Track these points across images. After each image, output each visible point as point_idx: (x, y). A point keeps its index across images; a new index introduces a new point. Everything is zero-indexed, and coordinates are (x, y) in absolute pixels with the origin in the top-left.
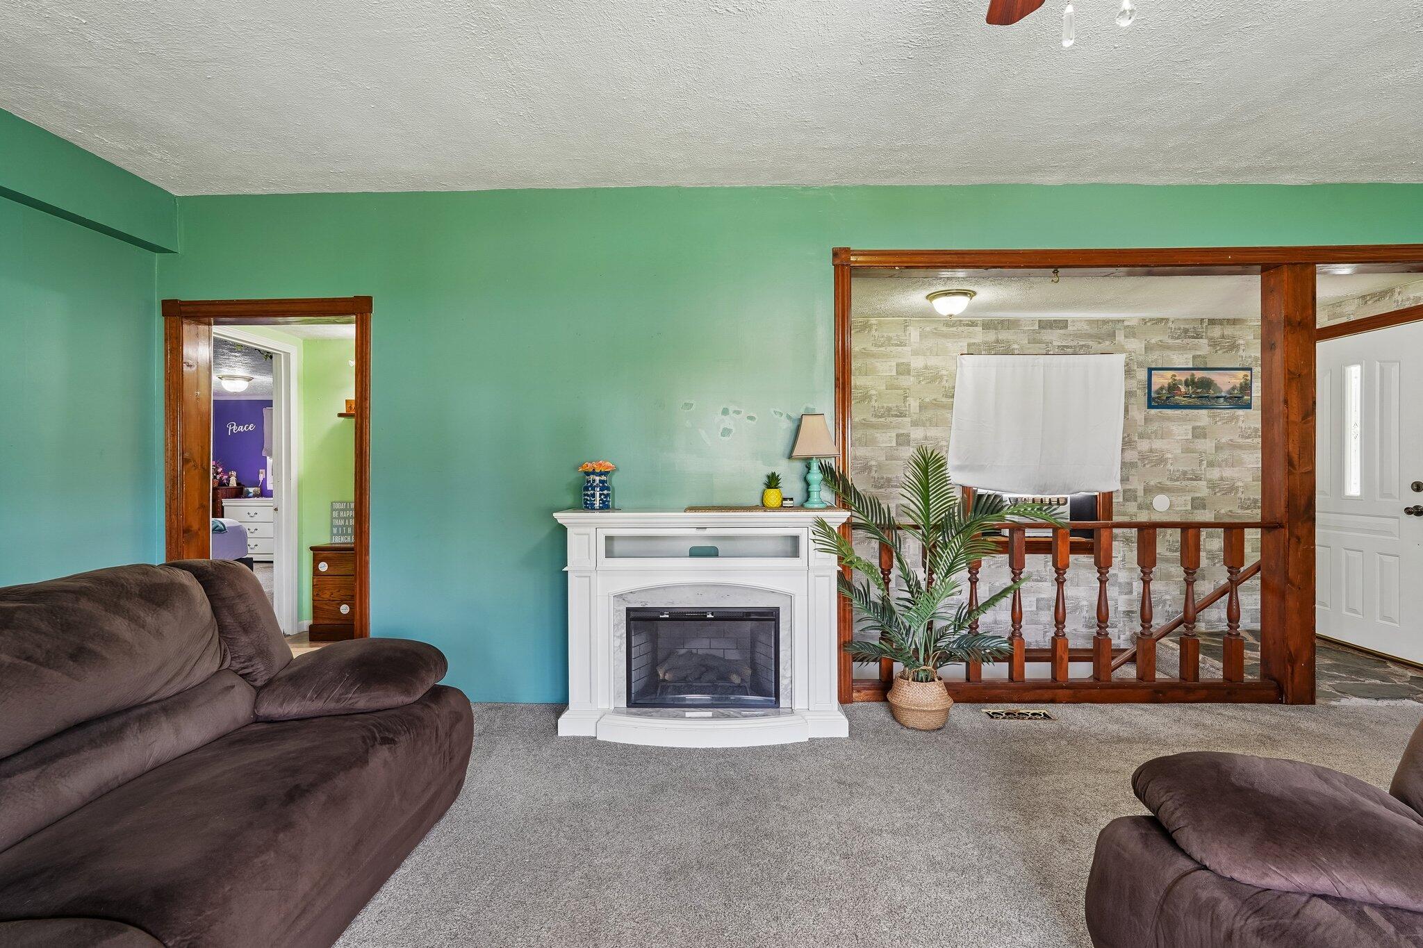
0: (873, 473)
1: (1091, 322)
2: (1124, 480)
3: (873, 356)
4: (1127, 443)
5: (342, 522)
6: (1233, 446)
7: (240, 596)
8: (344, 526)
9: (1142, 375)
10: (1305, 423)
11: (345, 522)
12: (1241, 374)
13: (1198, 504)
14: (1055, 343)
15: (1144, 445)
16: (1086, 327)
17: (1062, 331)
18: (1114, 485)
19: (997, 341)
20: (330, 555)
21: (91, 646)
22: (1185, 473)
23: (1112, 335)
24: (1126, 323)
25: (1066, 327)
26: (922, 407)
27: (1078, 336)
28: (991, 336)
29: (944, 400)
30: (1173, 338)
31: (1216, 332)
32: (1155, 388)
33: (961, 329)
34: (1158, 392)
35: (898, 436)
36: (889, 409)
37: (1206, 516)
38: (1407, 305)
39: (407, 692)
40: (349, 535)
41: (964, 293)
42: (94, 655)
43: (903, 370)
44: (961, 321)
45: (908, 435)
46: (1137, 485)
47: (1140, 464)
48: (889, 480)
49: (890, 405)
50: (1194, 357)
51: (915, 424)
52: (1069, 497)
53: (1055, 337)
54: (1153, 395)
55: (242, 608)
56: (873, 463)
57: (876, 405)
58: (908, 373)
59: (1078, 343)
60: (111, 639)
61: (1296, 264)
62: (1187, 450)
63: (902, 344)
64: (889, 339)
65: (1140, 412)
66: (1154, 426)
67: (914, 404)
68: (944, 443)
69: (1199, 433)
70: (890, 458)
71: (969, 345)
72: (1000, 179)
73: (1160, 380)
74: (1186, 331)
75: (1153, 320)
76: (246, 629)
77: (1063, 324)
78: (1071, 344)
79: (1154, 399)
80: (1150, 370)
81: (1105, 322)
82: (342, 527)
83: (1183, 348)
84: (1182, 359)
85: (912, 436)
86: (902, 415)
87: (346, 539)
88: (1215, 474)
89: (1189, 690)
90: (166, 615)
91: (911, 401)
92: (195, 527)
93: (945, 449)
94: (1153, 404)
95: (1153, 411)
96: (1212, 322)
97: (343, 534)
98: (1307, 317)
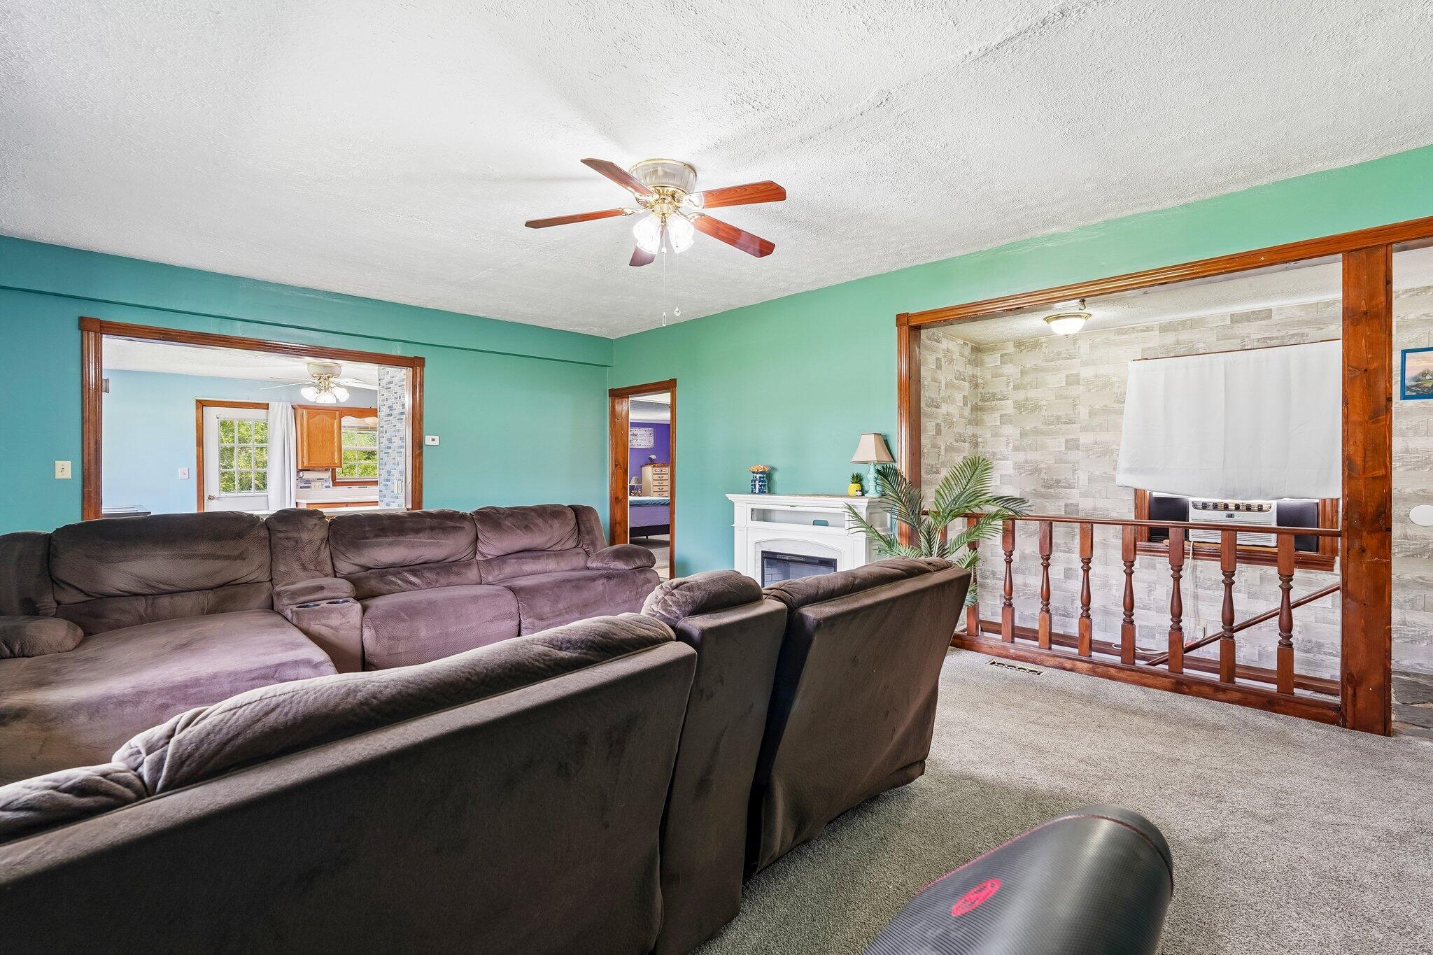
0: (1043, 475)
3: (1043, 370)
7: (588, 520)
10: (1374, 423)
14: (1253, 336)
16: (1298, 313)
17: (1263, 323)
19: (1177, 344)
21: (530, 525)
25: (1270, 317)
26: (1092, 414)
27: (1286, 324)
28: (1170, 338)
29: (1116, 405)
32: (1411, 373)
33: (1133, 336)
34: (1416, 379)
35: (1067, 441)
36: (1059, 418)
39: (627, 565)
42: (530, 528)
43: (1073, 380)
44: (1134, 328)
45: (1077, 440)
48: (1058, 482)
49: (1059, 414)
51: (1085, 429)
53: (1254, 331)
54: (1408, 383)
55: (588, 525)
56: (1043, 466)
57: (1046, 414)
58: (1078, 383)
59: (1287, 333)
60: (535, 525)
61: (1361, 249)
63: (1071, 357)
64: (1059, 353)
66: (1412, 421)
67: (1083, 411)
68: (1115, 447)
70: (1060, 461)
71: (1143, 350)
75: (1410, 290)
76: (588, 533)
77: (1268, 314)
78: (1277, 334)
79: (1409, 388)
80: (1404, 353)
85: (1081, 441)
86: (1071, 422)
90: (556, 521)
91: (1080, 408)
92: (621, 497)
93: (1116, 452)
94: (1408, 393)
95: (1411, 402)
98: (1377, 305)
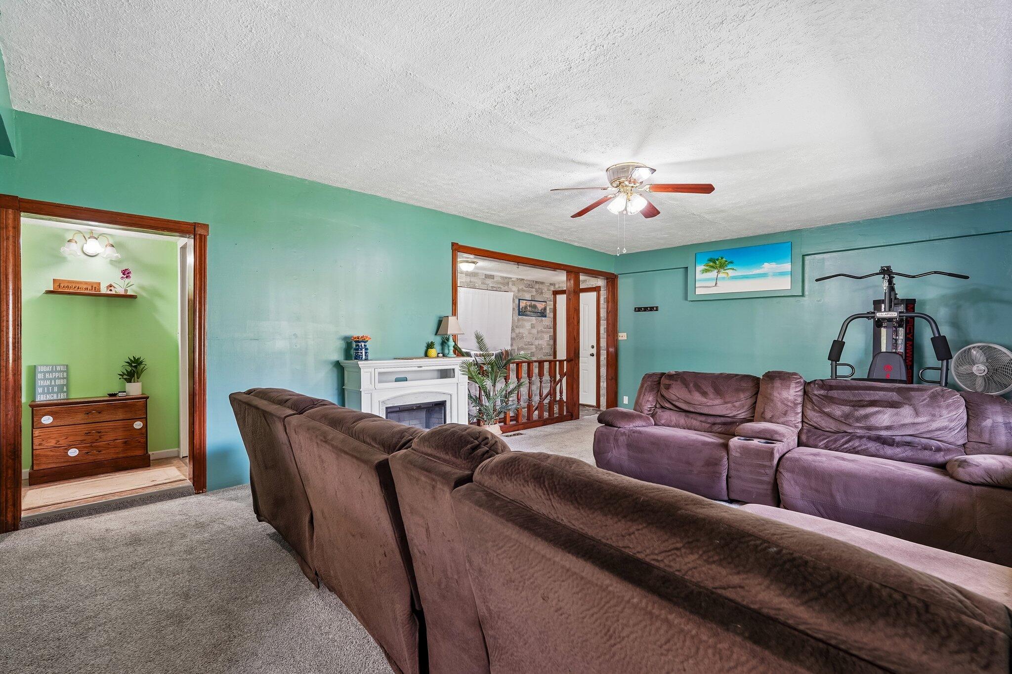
1: (502, 277)
2: (512, 345)
4: (513, 330)
5: (48, 382)
6: (542, 332)
8: (51, 385)
9: (517, 302)
11: (51, 382)
12: (544, 303)
13: (533, 354)
14: (490, 285)
15: (517, 331)
16: (500, 279)
17: (492, 280)
18: (509, 348)
19: (470, 282)
20: (54, 410)
22: (529, 342)
23: (508, 284)
24: (512, 279)
25: (494, 278)
27: (498, 283)
30: (526, 287)
31: (537, 286)
32: (521, 307)
34: (522, 309)
37: (534, 359)
38: (590, 286)
40: (55, 393)
41: (474, 263)
46: (515, 347)
47: (516, 339)
50: (532, 296)
52: (494, 352)
53: (489, 282)
54: (520, 310)
59: (497, 286)
61: (576, 272)
62: (530, 333)
65: (516, 317)
66: (520, 323)
69: (533, 326)
72: (505, 226)
73: (523, 304)
74: (529, 285)
75: (519, 279)
78: (495, 286)
79: (520, 312)
80: (519, 300)
81: (506, 278)
82: (48, 386)
83: (529, 292)
84: (528, 296)
87: (53, 396)
88: (537, 342)
89: (552, 419)
94: (520, 314)
95: (520, 317)
96: (537, 282)
97: (48, 393)
